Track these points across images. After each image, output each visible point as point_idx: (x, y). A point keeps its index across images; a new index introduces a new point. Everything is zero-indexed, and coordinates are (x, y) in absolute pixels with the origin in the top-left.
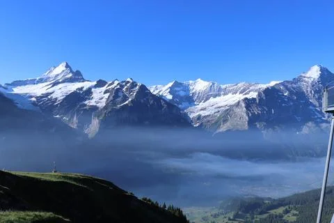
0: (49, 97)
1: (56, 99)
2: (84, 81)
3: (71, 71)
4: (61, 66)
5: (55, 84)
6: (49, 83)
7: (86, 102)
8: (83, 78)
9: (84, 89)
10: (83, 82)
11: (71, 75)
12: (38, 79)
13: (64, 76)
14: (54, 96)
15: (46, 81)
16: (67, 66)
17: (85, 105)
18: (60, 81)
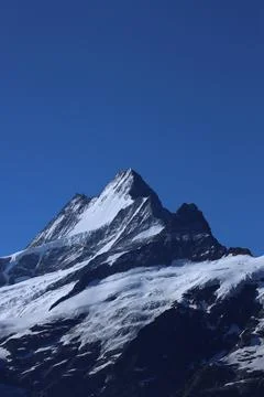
0: (65, 340)
1: (96, 347)
2: (218, 252)
3: (159, 212)
4: (109, 191)
5: (87, 278)
6: (62, 274)
7: (234, 357)
8: (212, 240)
9: (221, 292)
10: (215, 257)
11: (156, 230)
12: (14, 256)
13: (125, 237)
14: (86, 333)
15: (48, 267)
16: (138, 189)
17: (231, 372)
18: (112, 260)
